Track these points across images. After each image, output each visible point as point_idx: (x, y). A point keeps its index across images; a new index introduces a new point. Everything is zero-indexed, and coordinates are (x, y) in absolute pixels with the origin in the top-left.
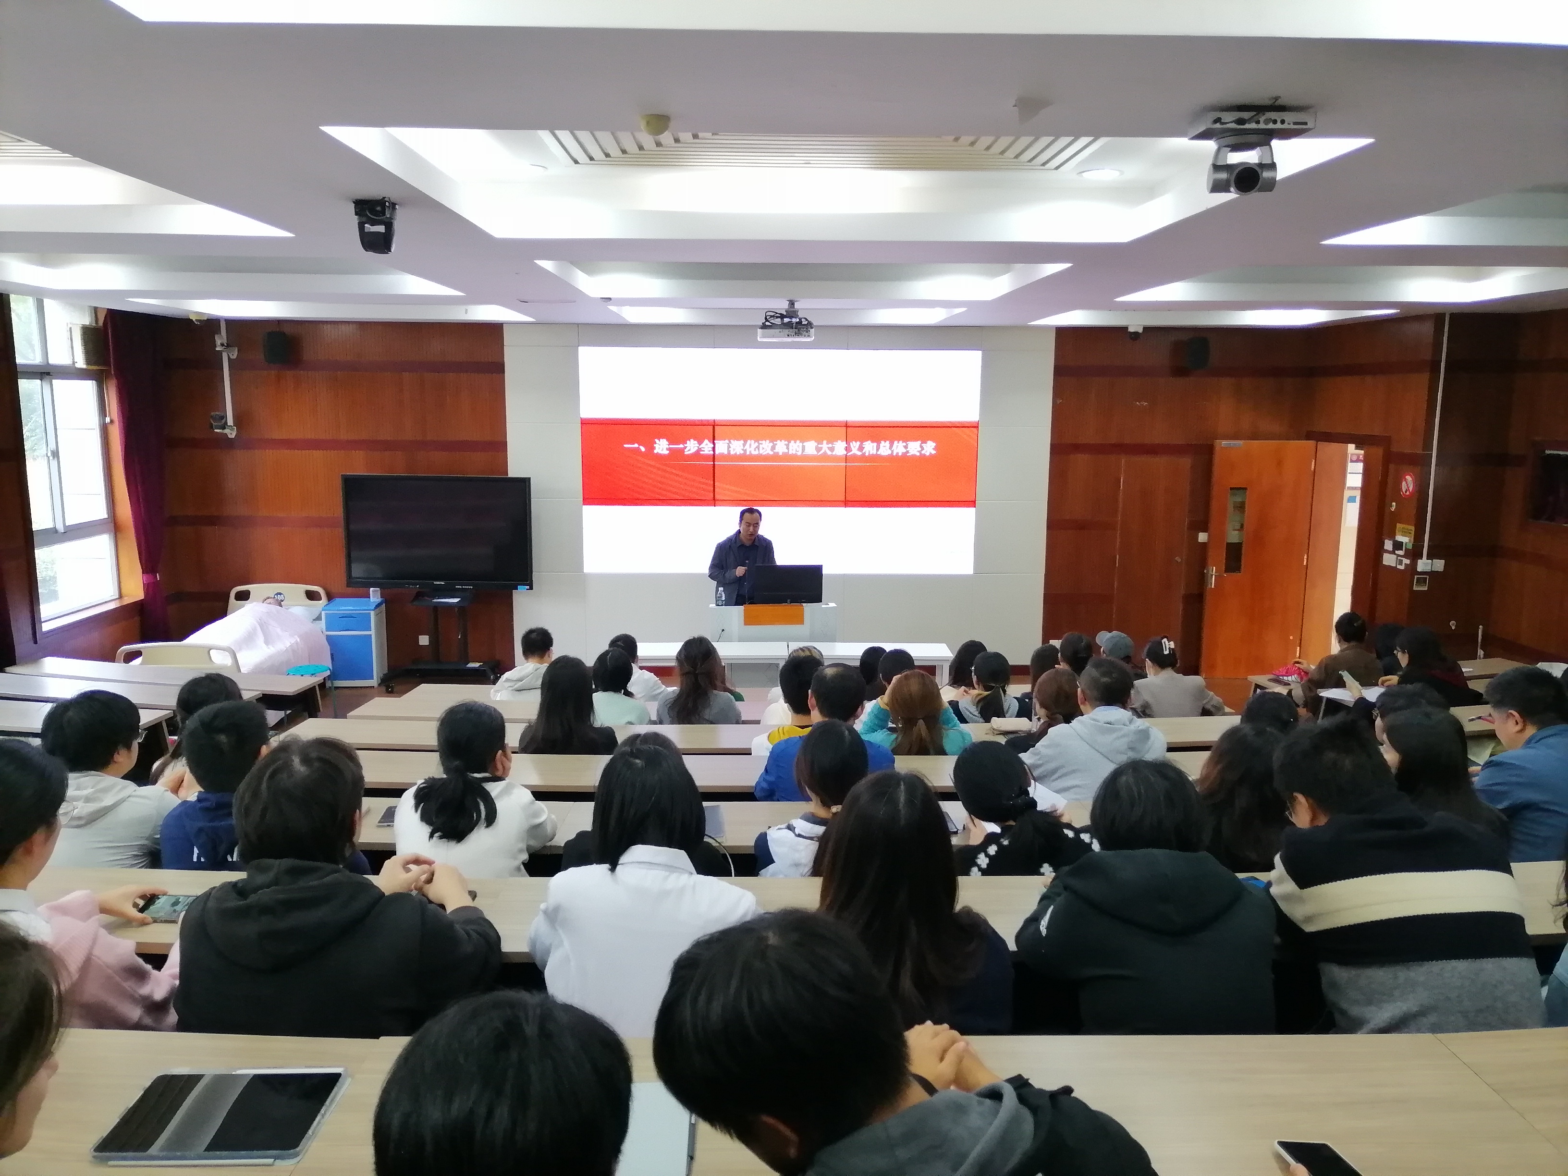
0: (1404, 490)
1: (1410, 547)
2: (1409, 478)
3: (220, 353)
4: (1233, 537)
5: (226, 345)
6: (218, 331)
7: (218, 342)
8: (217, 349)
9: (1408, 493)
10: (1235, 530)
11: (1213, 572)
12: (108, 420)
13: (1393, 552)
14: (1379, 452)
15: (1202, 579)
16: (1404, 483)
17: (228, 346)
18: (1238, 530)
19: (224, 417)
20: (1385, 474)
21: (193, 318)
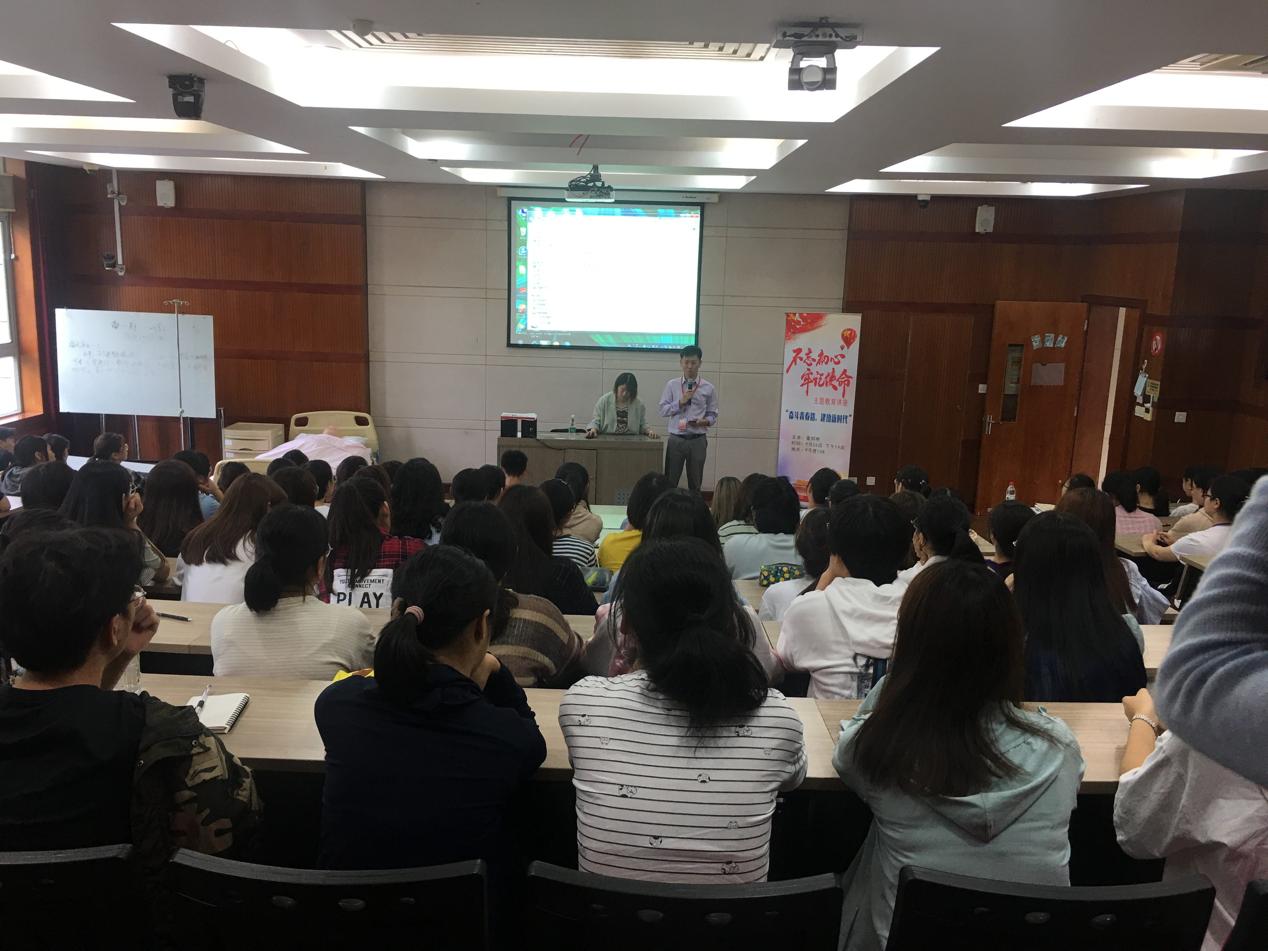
0: (1154, 349)
1: (1156, 400)
2: (1158, 338)
3: (112, 200)
4: (1011, 388)
5: (117, 193)
6: (111, 181)
7: (109, 190)
8: (109, 196)
9: (1157, 351)
10: (1013, 383)
11: (990, 419)
12: (13, 256)
13: (1142, 405)
14: (1137, 313)
15: (981, 425)
16: (1154, 342)
17: (119, 194)
18: (1016, 383)
19: (114, 257)
20: (1140, 335)
21: (86, 168)
